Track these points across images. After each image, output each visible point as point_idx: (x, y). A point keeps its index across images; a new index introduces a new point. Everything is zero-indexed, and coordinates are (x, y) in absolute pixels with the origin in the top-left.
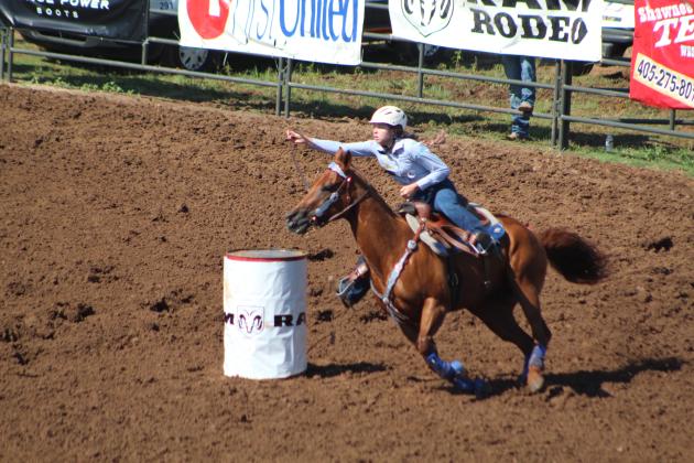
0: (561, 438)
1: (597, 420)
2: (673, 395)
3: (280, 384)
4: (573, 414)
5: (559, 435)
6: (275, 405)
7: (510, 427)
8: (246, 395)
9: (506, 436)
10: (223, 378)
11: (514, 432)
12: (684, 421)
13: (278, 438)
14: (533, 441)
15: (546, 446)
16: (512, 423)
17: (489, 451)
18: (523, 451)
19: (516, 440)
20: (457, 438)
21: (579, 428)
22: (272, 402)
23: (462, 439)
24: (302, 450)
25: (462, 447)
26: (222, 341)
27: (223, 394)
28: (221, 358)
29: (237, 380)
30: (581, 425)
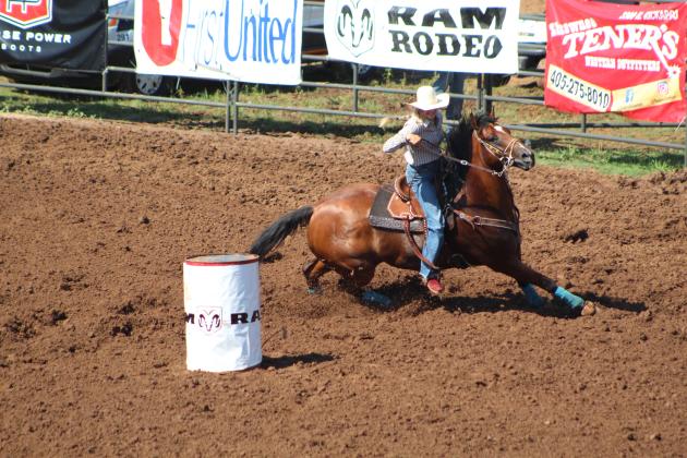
0: (494, 414)
1: (526, 397)
2: (593, 371)
3: (238, 376)
4: (504, 393)
5: (492, 412)
6: (234, 395)
7: (447, 406)
8: (208, 387)
9: (445, 415)
10: (186, 372)
11: (451, 411)
12: (603, 395)
13: (239, 425)
14: (469, 418)
15: (481, 422)
16: (449, 403)
17: (430, 429)
18: (460, 427)
19: (454, 417)
20: (400, 418)
21: (510, 405)
22: (232, 392)
23: (404, 420)
24: (261, 435)
25: (405, 426)
26: (184, 339)
27: (186, 386)
28: (184, 354)
29: (199, 373)
30: (512, 402)
